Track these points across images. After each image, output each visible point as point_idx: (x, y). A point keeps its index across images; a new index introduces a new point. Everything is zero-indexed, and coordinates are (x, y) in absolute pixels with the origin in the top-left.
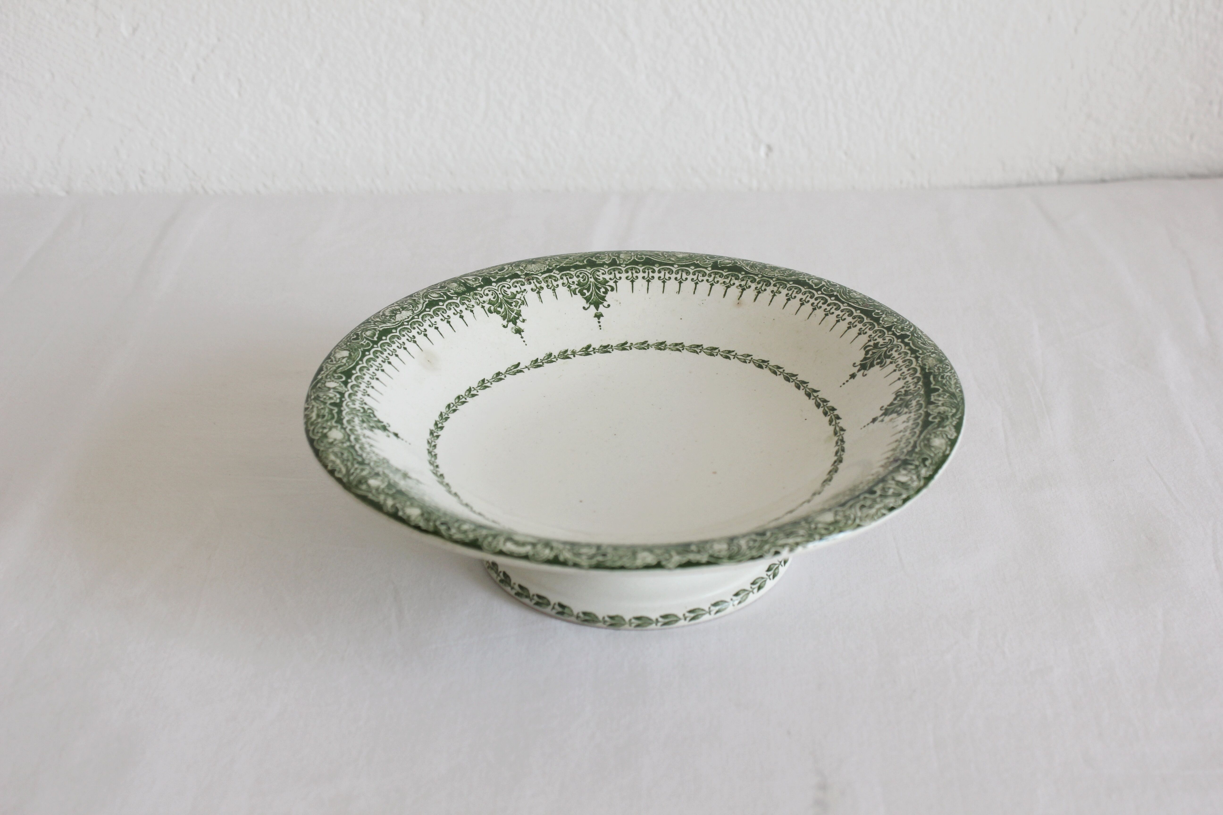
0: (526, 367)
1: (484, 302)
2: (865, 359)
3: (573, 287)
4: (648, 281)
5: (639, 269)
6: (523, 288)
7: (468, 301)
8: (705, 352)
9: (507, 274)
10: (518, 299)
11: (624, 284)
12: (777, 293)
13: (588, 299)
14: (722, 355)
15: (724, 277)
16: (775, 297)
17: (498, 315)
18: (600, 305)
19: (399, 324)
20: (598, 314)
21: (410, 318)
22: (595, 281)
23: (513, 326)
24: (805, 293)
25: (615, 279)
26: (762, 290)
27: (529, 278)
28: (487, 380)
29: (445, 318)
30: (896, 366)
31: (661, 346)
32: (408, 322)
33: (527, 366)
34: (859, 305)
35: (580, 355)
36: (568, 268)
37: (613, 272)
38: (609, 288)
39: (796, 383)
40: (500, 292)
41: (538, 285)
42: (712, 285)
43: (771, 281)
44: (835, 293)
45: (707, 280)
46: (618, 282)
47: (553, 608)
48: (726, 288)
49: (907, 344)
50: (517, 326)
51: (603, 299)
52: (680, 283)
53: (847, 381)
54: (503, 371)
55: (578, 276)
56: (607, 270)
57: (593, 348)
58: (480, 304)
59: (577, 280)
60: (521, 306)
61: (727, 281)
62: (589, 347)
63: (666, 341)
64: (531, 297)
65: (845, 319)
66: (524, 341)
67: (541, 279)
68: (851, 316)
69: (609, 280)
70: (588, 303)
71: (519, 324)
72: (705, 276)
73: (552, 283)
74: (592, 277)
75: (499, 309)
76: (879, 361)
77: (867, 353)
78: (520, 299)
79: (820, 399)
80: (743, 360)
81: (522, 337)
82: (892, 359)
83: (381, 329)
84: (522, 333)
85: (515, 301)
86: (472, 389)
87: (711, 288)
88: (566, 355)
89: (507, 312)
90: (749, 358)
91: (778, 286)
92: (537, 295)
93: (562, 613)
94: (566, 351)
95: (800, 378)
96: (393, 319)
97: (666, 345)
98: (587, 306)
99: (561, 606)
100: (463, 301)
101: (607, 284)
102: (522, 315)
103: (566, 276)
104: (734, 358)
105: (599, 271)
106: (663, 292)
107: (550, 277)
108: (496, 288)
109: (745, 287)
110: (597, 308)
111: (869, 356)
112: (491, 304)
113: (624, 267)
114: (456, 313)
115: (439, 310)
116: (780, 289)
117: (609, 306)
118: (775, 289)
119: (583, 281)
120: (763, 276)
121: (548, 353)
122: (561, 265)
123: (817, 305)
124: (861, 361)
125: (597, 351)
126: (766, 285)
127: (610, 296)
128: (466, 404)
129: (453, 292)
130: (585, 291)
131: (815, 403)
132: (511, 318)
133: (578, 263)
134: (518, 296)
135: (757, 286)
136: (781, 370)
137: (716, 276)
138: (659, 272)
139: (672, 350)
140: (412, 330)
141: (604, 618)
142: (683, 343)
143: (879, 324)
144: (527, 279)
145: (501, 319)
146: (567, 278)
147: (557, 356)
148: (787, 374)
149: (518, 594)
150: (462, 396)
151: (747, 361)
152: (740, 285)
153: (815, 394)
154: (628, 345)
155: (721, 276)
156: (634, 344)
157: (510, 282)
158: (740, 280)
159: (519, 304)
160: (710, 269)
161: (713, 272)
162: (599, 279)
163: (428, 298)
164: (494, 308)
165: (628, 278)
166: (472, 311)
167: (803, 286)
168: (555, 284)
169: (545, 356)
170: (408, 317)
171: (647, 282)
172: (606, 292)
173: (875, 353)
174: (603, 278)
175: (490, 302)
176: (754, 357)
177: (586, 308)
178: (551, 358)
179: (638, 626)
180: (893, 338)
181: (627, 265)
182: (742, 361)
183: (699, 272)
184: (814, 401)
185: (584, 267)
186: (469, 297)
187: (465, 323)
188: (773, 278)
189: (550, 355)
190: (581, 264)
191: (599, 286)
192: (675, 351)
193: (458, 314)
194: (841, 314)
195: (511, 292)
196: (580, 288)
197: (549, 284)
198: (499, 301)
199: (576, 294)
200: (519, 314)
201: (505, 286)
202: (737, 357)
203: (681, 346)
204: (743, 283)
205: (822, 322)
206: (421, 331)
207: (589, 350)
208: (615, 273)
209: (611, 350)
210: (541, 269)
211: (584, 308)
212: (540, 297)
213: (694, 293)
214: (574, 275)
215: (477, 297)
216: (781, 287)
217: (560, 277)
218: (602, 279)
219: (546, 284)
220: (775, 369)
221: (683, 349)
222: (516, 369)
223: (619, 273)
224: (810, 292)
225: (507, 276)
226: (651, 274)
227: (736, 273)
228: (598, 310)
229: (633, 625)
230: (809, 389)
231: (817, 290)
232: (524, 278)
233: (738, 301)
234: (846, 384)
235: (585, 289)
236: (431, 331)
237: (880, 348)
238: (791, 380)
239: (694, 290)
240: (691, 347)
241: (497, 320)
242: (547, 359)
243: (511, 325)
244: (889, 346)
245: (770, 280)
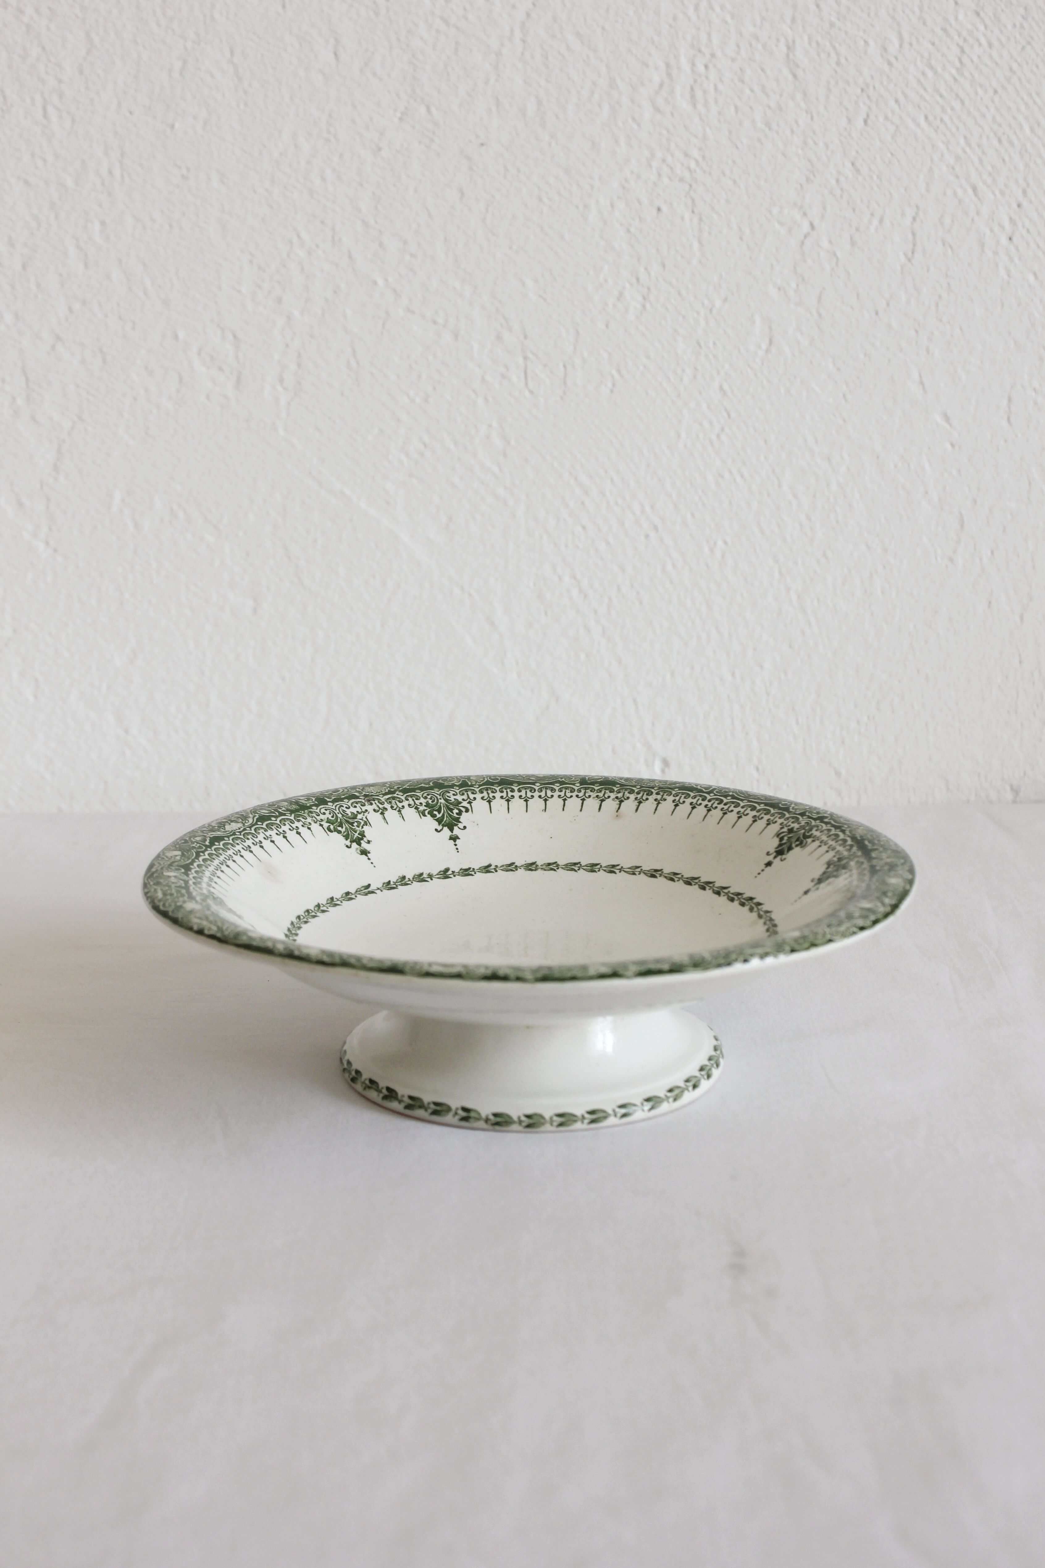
0: (378, 889)
1: (322, 820)
2: (780, 845)
3: (422, 808)
4: (508, 801)
5: (495, 789)
6: (364, 808)
7: (303, 818)
8: (584, 869)
9: (343, 795)
10: (360, 819)
11: (479, 805)
12: (662, 800)
13: (439, 821)
14: (605, 870)
15: (596, 791)
16: (660, 805)
17: (340, 835)
18: (455, 827)
19: (231, 834)
20: (453, 837)
21: (242, 829)
22: (446, 802)
23: (358, 847)
24: (695, 797)
25: (469, 800)
26: (643, 800)
27: (369, 799)
28: (336, 899)
29: (281, 833)
30: (821, 842)
31: (531, 867)
32: (240, 832)
33: (379, 887)
34: (762, 800)
35: (438, 878)
36: (414, 790)
37: (466, 793)
38: (463, 810)
39: (699, 885)
40: (338, 811)
41: (381, 806)
42: (583, 800)
43: (653, 790)
44: (731, 794)
45: (577, 796)
46: (472, 802)
47: (456, 1113)
48: (600, 802)
49: (826, 823)
50: (362, 847)
51: (458, 820)
52: (546, 800)
53: (763, 870)
54: (353, 891)
55: (426, 798)
56: (458, 791)
57: (452, 871)
58: (317, 822)
59: (425, 801)
60: (364, 826)
61: (601, 795)
62: (447, 870)
63: (536, 862)
64: (374, 818)
65: (747, 814)
66: (372, 863)
67: (384, 801)
68: (755, 810)
69: (462, 801)
70: (441, 825)
71: (364, 845)
72: (573, 792)
73: (396, 804)
74: (442, 798)
75: (339, 828)
76: (797, 843)
77: (781, 839)
78: (362, 819)
79: (732, 894)
80: (632, 873)
81: (369, 859)
82: (813, 838)
83: (212, 836)
84: (368, 854)
85: (356, 822)
86: (321, 906)
87: (582, 803)
88: (421, 878)
89: (348, 832)
90: (639, 870)
91: (662, 794)
92: (381, 816)
93: (465, 1119)
94: (422, 874)
95: (703, 880)
96: (222, 829)
97: (537, 866)
98: (439, 828)
99: (465, 1109)
100: (298, 818)
101: (460, 805)
102: (366, 835)
103: (411, 797)
104: (620, 872)
105: (449, 793)
106: (527, 811)
107: (394, 798)
108: (334, 807)
109: (623, 799)
110: (452, 830)
111: (784, 841)
112: (329, 823)
113: (478, 788)
114: (292, 829)
115: (272, 824)
116: (665, 797)
117: (465, 827)
118: (659, 797)
119: (432, 802)
120: (641, 787)
121: (401, 876)
122: (404, 787)
123: (712, 806)
124: (776, 848)
125: (458, 874)
126: (647, 795)
127: (464, 817)
128: (316, 918)
129: (285, 809)
130: (435, 813)
131: (728, 899)
132: (354, 838)
133: (423, 785)
134: (360, 816)
135: (637, 796)
136: (679, 876)
137: (587, 791)
138: (519, 791)
139: (545, 870)
140: (246, 840)
141: (519, 1118)
142: (556, 862)
143: (789, 812)
144: (367, 800)
145: (343, 839)
146: (413, 800)
147: (411, 879)
148: (687, 878)
149: (408, 1107)
150: (311, 910)
151: (636, 872)
152: (617, 798)
153: (726, 891)
154: (493, 867)
155: (592, 790)
156: (499, 866)
157: (346, 803)
158: (615, 793)
159: (361, 825)
160: (578, 785)
161: (583, 787)
162: (451, 800)
163: (258, 814)
164: (334, 827)
165: (484, 799)
166: (309, 828)
167: (691, 791)
168: (400, 805)
169: (398, 878)
170: (239, 829)
171: (506, 802)
172: (460, 813)
173: (791, 837)
174: (455, 799)
175: (328, 821)
176: (644, 868)
177: (439, 830)
178: (405, 880)
179: (561, 1125)
180: (810, 821)
181: (480, 786)
182: (630, 874)
183: (566, 789)
184: (726, 897)
185: (431, 788)
186: (305, 815)
187: (303, 839)
188: (654, 787)
189: (404, 877)
190: (427, 786)
191: (451, 807)
192: (548, 870)
193: (294, 830)
194: (742, 810)
195: (351, 812)
196: (429, 810)
197: (393, 805)
198: (339, 820)
199: (426, 816)
200: (362, 835)
201: (343, 806)
202: (623, 871)
203: (555, 865)
204: (620, 795)
205: (721, 821)
206: (256, 842)
207: (447, 874)
208: (467, 794)
209: (473, 873)
210: (382, 791)
211: (436, 830)
212: (384, 818)
213: (563, 810)
214: (421, 796)
215: (313, 815)
216: (665, 794)
217: (405, 798)
218: (453, 800)
219: (390, 806)
220: (672, 876)
221: (558, 869)
222: (367, 890)
223: (473, 793)
224: (701, 796)
225: (343, 797)
226: (510, 794)
227: (610, 787)
228: (452, 833)
229: (555, 1124)
230: (717, 888)
231: (709, 793)
232: (364, 799)
233: (617, 813)
234: (762, 873)
235: (436, 811)
236: (266, 844)
237: (796, 832)
238: (693, 883)
239: (563, 807)
240: (566, 865)
241: (338, 840)
242: (400, 882)
243: (354, 845)
244: (807, 828)
245: (650, 789)
